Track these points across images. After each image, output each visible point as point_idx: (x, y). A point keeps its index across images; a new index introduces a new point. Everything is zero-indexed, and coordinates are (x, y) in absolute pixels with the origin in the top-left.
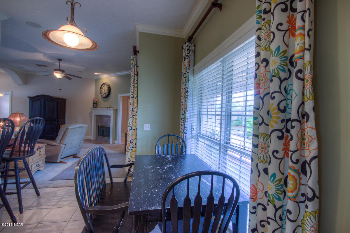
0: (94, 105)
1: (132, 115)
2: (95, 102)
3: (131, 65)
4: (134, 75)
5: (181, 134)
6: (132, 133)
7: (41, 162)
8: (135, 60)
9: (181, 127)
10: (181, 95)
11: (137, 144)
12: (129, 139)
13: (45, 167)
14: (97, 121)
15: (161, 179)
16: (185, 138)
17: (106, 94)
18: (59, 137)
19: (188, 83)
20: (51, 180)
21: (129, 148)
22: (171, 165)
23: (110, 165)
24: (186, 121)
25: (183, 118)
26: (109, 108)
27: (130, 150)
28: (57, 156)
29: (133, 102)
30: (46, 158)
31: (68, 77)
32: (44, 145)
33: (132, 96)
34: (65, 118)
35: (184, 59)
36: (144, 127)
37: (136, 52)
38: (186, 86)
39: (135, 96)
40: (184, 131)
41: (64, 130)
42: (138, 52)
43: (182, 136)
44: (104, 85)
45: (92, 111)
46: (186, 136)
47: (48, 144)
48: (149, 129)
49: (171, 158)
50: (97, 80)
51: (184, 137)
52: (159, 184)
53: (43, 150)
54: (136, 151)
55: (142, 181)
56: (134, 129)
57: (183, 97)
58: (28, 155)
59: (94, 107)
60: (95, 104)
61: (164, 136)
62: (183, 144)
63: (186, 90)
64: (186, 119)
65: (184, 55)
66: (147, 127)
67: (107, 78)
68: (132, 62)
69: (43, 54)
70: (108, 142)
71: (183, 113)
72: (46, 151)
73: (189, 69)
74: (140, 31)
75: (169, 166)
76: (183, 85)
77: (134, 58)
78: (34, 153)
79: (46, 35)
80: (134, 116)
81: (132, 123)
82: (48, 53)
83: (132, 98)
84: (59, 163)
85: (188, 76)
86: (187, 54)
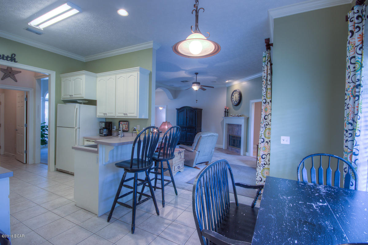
0: (225, 114)
1: (264, 124)
2: (226, 111)
3: (263, 63)
4: (267, 75)
5: (345, 155)
6: (265, 147)
7: (181, 165)
8: (268, 56)
9: (345, 144)
10: (346, 92)
11: (270, 160)
12: (261, 153)
13: (184, 169)
14: (229, 130)
15: (305, 222)
16: (355, 163)
17: (237, 102)
18: (195, 144)
19: (361, 72)
20: (187, 183)
21: (260, 164)
22: (325, 204)
23: (236, 182)
24: (357, 135)
25: (349, 130)
26: (240, 116)
27: (262, 167)
28: (193, 160)
29: (266, 108)
30: (185, 162)
31: (203, 88)
32: (183, 150)
33: (264, 101)
34: (201, 127)
35: (350, 34)
36: (280, 140)
37: (269, 45)
38: (355, 78)
39: (268, 100)
40: (352, 151)
41: (198, 138)
42: (272, 45)
43: (349, 159)
44: (235, 93)
45: (224, 119)
46: (357, 159)
47: (186, 150)
48: (288, 143)
49: (324, 191)
50: (228, 88)
51: (353, 160)
52: (300, 232)
53: (183, 154)
54: (269, 169)
55: (273, 217)
56: (267, 142)
57: (350, 95)
58: (169, 157)
59: (225, 116)
60: (227, 113)
61: (311, 156)
62: (350, 171)
63: (355, 83)
64: (357, 132)
65: (350, 28)
66: (286, 140)
67: (238, 85)
68: (264, 59)
69: (184, 72)
70: (238, 153)
71: (351, 121)
72: (185, 156)
73: (361, 48)
74: (274, 18)
75: (321, 204)
76: (349, 77)
77: (267, 54)
78: (173, 157)
79: (175, 49)
80: (267, 125)
81: (265, 134)
82: (188, 69)
83: (264, 103)
84: (194, 167)
85: (360, 60)
86: (356, 25)
